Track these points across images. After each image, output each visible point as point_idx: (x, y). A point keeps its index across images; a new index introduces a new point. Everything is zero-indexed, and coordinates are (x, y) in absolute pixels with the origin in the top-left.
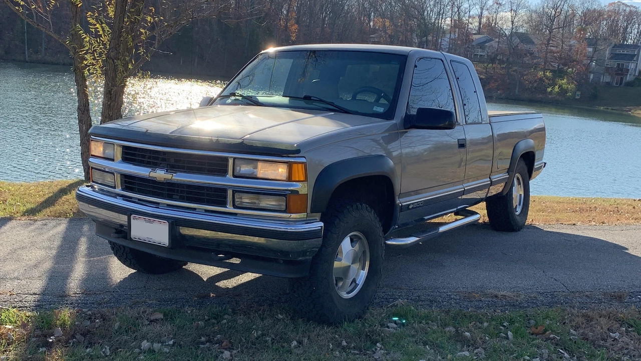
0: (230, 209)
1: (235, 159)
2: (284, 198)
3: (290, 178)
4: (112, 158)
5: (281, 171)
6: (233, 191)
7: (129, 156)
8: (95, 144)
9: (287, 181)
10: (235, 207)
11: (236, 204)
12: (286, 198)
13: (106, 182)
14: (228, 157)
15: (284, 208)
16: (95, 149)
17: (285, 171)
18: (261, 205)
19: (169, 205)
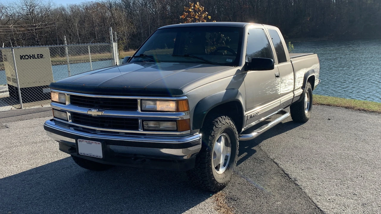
0: (141, 131)
1: (141, 100)
2: (175, 122)
3: (178, 110)
4: (64, 102)
5: (171, 106)
6: (142, 120)
7: (74, 101)
8: (54, 94)
9: (176, 112)
10: (144, 130)
11: (145, 128)
12: (177, 122)
13: (62, 117)
14: (137, 99)
15: (176, 129)
16: (54, 97)
17: (175, 105)
18: (160, 128)
19: (102, 131)
